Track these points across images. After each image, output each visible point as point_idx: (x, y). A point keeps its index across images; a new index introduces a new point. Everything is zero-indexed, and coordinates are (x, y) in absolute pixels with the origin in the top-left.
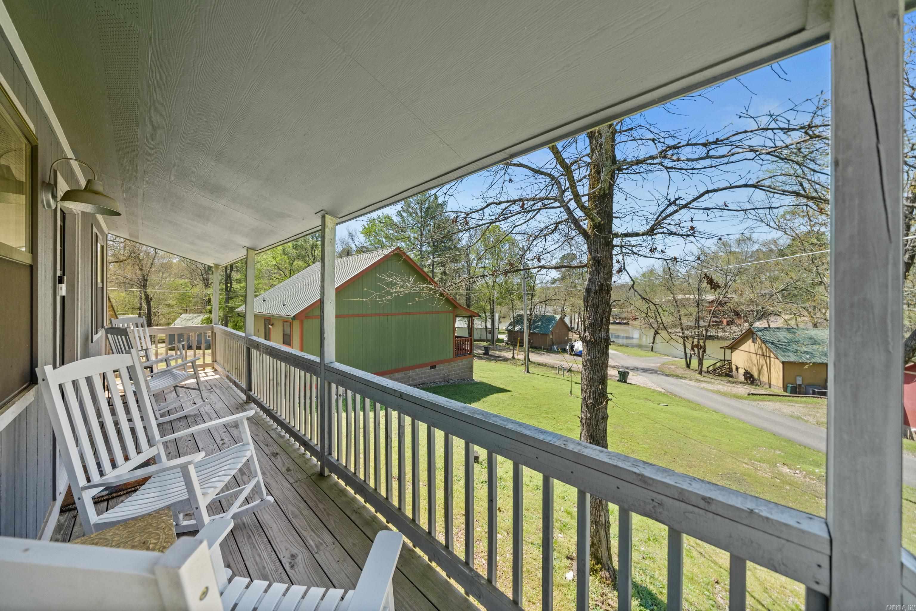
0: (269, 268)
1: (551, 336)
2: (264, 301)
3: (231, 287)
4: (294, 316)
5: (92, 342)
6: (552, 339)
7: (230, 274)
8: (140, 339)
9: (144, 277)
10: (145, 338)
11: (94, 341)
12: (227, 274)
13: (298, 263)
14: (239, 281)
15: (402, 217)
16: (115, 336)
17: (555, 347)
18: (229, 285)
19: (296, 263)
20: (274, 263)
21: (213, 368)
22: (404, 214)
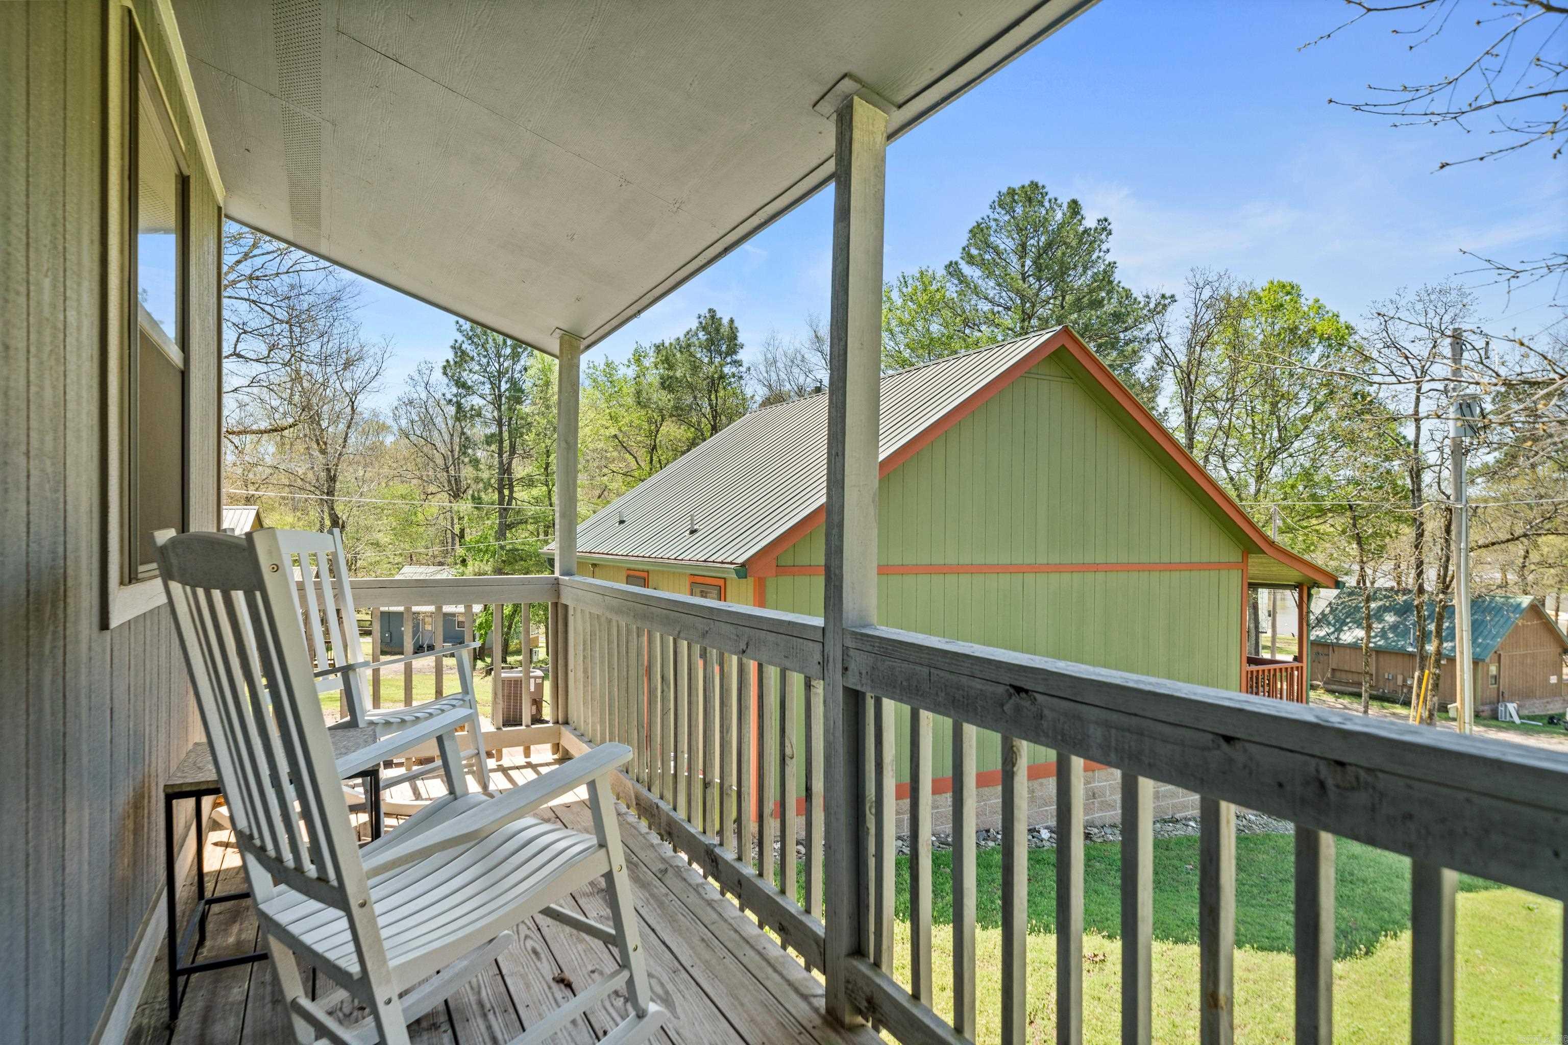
0: (601, 445)
1: (1493, 669)
2: (622, 522)
3: (511, 498)
4: (743, 565)
5: (104, 624)
6: (1496, 678)
7: (510, 464)
8: (324, 621)
9: (328, 470)
10: (340, 618)
11: (114, 623)
12: (501, 463)
13: (671, 430)
14: (529, 482)
15: (962, 279)
16: (200, 592)
17: (1512, 707)
18: (506, 492)
19: (664, 429)
20: (613, 431)
21: (556, 747)
22: (967, 270)
